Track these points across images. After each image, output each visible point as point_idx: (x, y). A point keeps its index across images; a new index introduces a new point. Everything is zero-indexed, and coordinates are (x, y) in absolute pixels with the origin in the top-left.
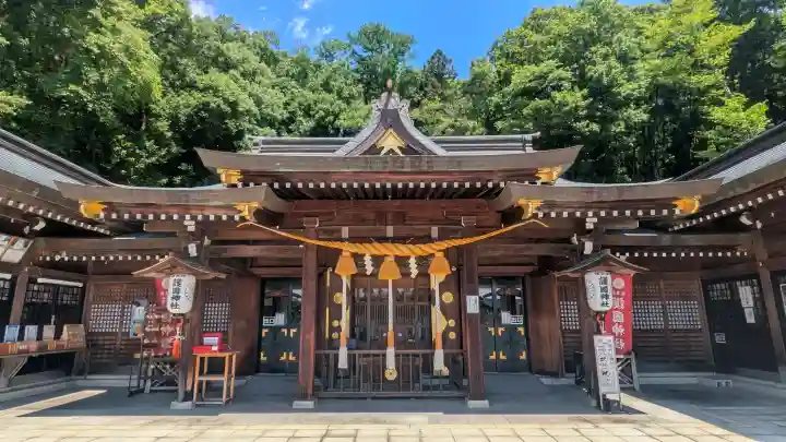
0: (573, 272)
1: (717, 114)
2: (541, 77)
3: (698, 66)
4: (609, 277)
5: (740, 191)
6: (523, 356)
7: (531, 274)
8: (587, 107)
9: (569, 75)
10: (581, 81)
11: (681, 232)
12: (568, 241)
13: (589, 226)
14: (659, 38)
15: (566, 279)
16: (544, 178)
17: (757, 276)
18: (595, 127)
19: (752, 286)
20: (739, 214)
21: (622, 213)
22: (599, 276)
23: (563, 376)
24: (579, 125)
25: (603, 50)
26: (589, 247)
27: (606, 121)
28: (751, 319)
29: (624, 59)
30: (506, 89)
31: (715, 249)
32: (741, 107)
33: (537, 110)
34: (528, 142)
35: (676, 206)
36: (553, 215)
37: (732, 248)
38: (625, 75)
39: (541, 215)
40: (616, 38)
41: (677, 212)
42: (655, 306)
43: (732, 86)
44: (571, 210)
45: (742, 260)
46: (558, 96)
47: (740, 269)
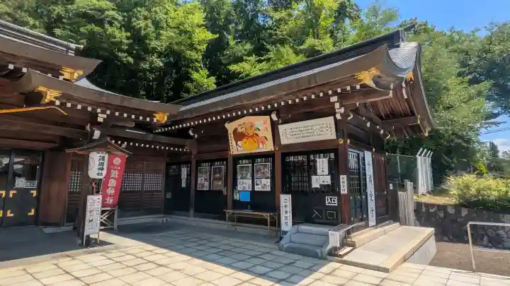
0: (79, 150)
1: (195, 76)
2: (99, 11)
3: (192, 47)
4: (107, 156)
5: (189, 116)
6: (32, 213)
7: (51, 150)
8: (128, 45)
9: (120, 18)
10: (127, 26)
11: (159, 133)
12: (83, 128)
13: (100, 120)
14: (176, 21)
15: (75, 154)
16: (67, 76)
17: (190, 162)
18: (131, 60)
19: (188, 167)
20: (188, 128)
21: (121, 115)
22: (99, 155)
23: (63, 226)
24: (120, 54)
25: (146, 13)
26: (97, 134)
27: (139, 58)
28: (184, 185)
29: (157, 25)
30: (69, 6)
31: (174, 146)
32: (206, 76)
33: (92, 33)
34: (71, 49)
35: (155, 117)
36: (69, 105)
37: (183, 147)
38: (154, 35)
39: (58, 103)
40: (154, 9)
41: (155, 120)
42: (138, 177)
43: (205, 64)
44: (85, 105)
45: (186, 153)
46: (110, 30)
47: (184, 158)
